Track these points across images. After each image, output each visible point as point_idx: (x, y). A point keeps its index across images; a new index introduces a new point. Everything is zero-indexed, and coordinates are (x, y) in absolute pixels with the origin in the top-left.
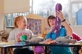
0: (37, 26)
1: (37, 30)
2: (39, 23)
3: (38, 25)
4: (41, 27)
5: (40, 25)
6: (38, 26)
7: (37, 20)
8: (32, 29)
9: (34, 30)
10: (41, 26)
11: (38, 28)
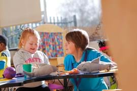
0: (55, 43)
1: (56, 50)
2: (58, 39)
3: (56, 41)
4: (62, 45)
5: (61, 41)
6: (57, 43)
7: (55, 33)
8: (46, 49)
9: (51, 51)
10: (62, 43)
11: (58, 47)
